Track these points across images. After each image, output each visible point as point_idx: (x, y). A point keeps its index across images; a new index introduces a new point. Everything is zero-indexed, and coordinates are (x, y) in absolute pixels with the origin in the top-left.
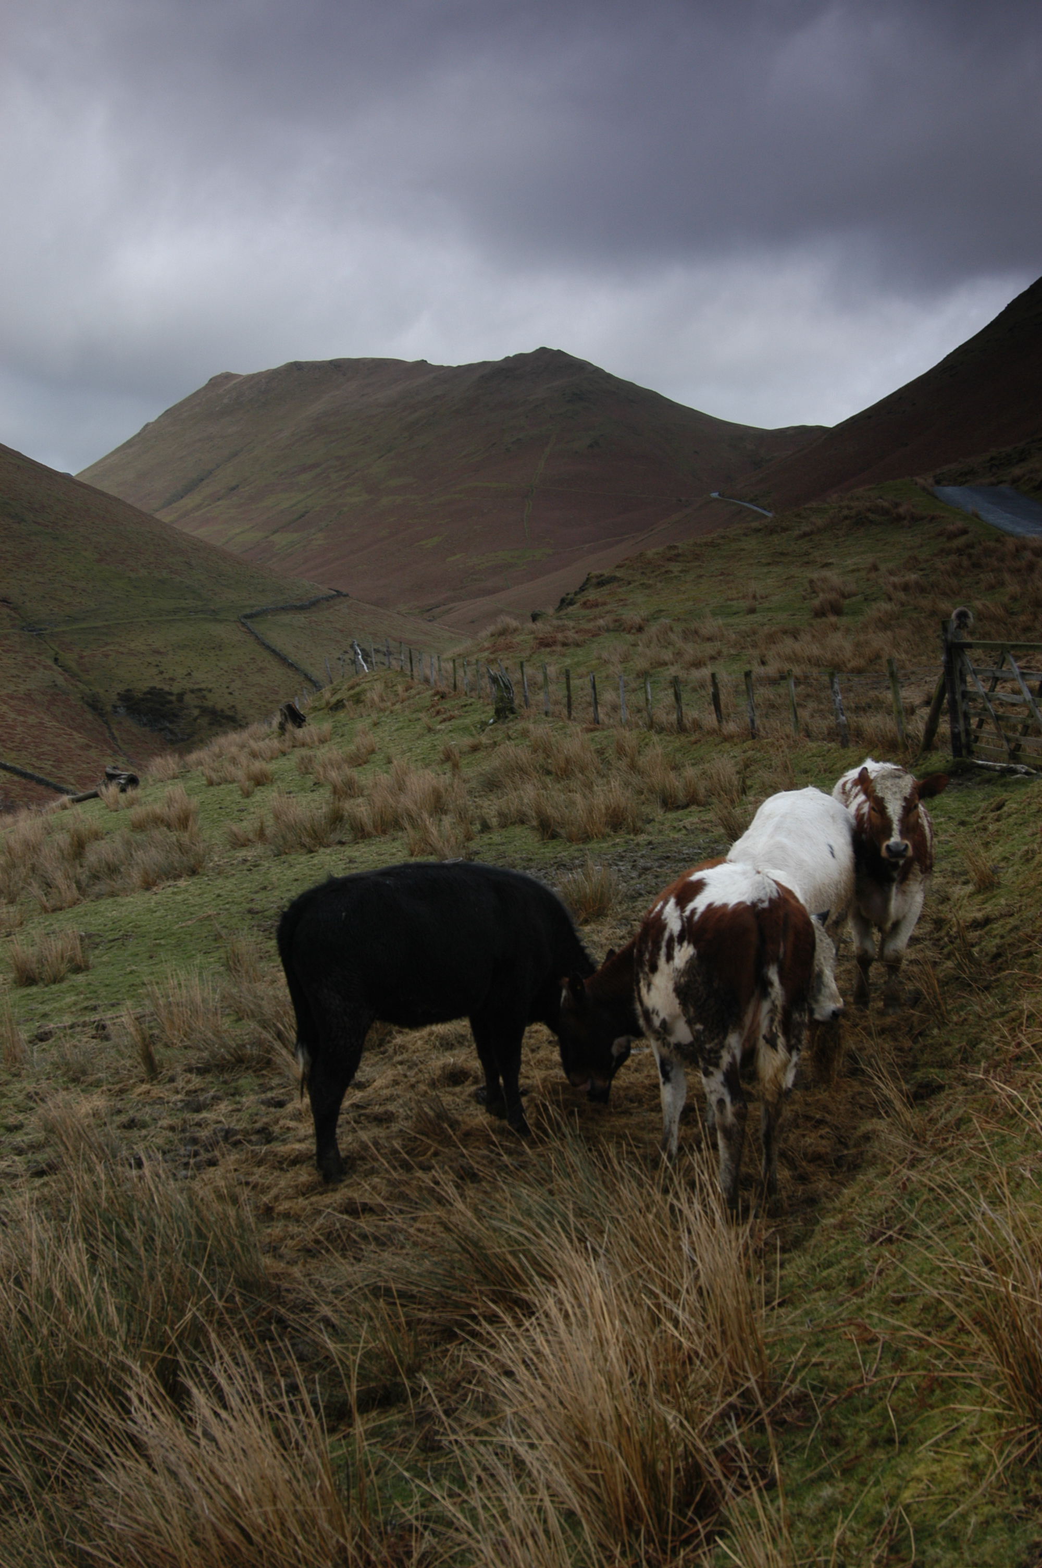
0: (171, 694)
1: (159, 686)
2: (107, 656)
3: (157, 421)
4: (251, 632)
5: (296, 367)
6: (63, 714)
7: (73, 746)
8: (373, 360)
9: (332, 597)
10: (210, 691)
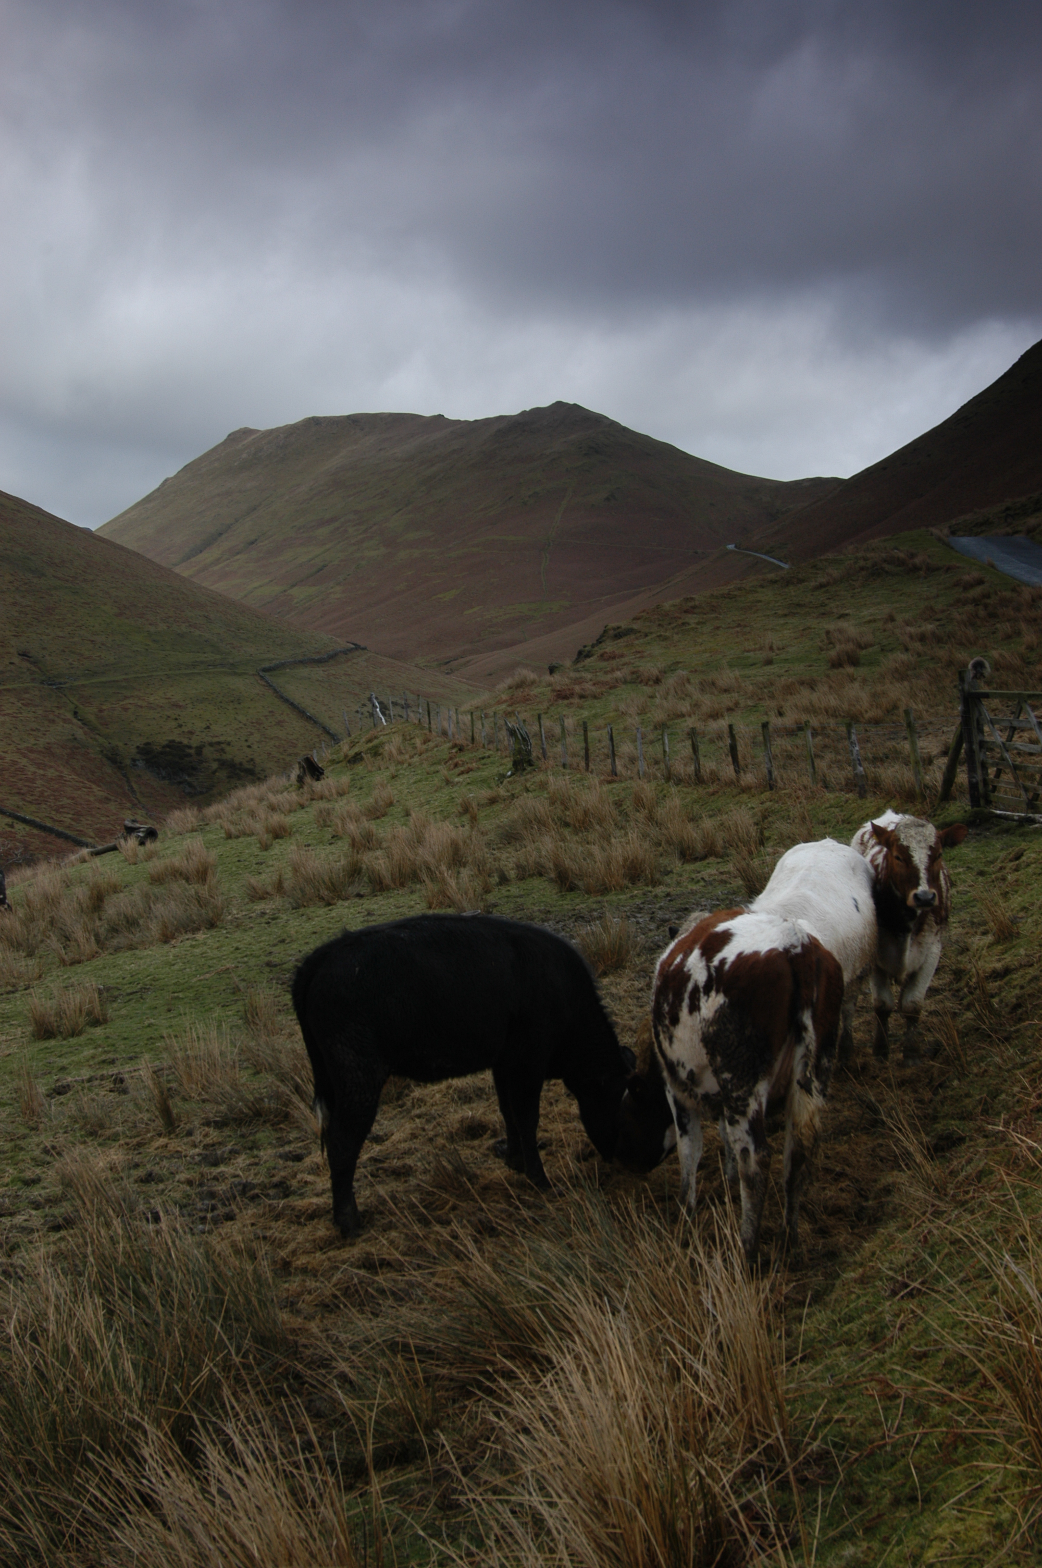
0: (190, 747)
1: (178, 740)
2: (126, 710)
3: (176, 477)
4: (269, 685)
5: (314, 422)
6: (82, 767)
7: (92, 799)
8: (391, 415)
9: (351, 650)
10: (229, 744)
